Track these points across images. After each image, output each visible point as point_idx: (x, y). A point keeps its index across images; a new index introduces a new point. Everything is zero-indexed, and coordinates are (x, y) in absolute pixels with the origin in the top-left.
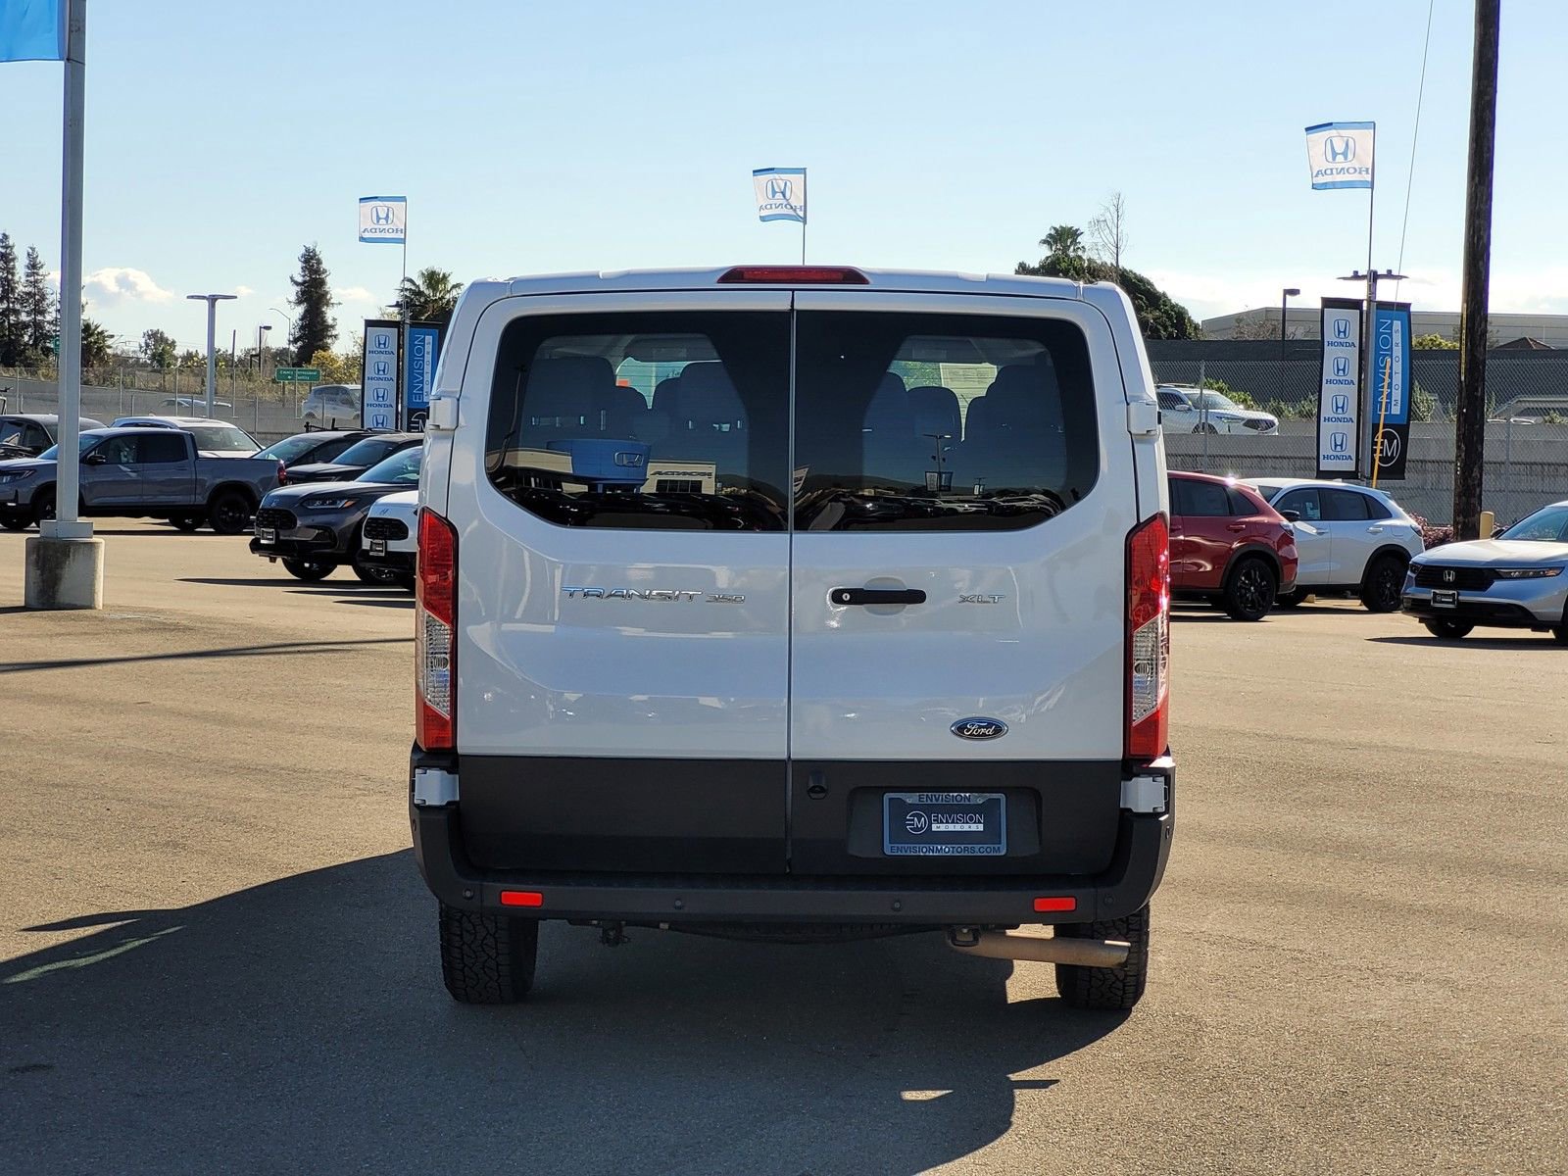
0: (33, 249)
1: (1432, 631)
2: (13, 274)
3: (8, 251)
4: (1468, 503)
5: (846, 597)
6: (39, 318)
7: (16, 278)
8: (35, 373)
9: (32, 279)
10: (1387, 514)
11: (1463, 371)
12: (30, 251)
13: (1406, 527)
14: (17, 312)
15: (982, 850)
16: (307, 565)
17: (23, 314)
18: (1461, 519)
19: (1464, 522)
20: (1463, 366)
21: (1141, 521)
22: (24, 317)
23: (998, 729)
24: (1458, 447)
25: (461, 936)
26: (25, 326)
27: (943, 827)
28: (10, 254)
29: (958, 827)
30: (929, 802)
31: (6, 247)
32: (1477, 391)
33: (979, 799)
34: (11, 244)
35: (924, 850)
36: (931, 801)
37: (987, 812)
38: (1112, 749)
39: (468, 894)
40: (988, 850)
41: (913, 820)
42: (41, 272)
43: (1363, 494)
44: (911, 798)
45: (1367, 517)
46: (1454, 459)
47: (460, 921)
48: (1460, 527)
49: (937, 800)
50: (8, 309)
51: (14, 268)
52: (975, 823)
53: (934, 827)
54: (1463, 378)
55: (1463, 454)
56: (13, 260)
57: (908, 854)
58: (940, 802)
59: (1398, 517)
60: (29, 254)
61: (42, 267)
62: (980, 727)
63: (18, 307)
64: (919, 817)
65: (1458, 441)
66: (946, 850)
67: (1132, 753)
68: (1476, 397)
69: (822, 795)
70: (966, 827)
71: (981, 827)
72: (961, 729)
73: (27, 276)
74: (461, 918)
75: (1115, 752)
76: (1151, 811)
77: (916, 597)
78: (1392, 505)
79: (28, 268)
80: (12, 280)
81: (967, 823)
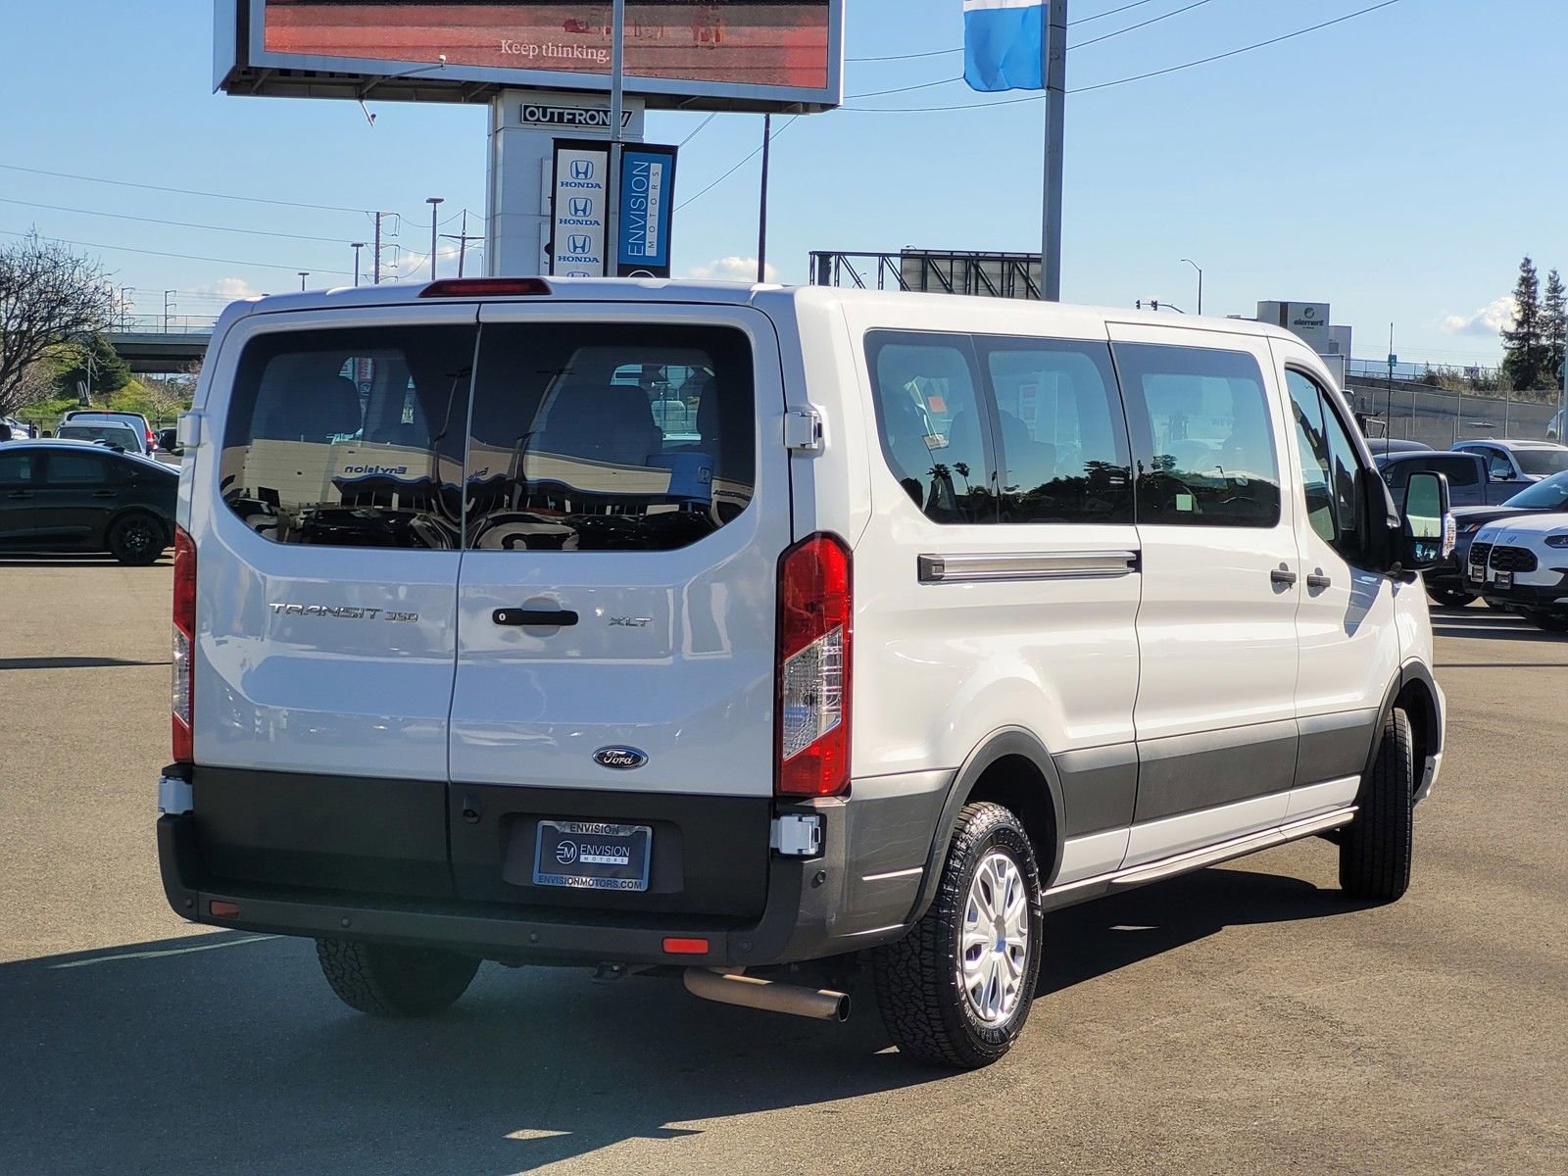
0: (1555, 273)
2: (1534, 299)
3: (1530, 275)
5: (505, 617)
6: (1559, 341)
7: (1537, 302)
8: (1543, 397)
9: (1552, 302)
12: (1552, 275)
14: (1537, 337)
15: (624, 885)
16: (1451, 592)
17: (1543, 338)
21: (795, 541)
22: (1544, 341)
23: (636, 758)
26: (1545, 349)
27: (590, 859)
28: (1531, 278)
29: (604, 860)
30: (580, 832)
31: (1529, 271)
33: (626, 831)
34: (1533, 268)
35: (570, 881)
36: (582, 830)
37: (632, 844)
38: (760, 784)
39: (188, 902)
40: (630, 885)
41: (563, 850)
42: (1562, 295)
44: (564, 828)
49: (587, 830)
50: (1528, 333)
51: (1535, 291)
52: (621, 856)
53: (583, 858)
56: (1536, 283)
57: (554, 884)
58: (589, 832)
60: (1550, 278)
61: (1563, 289)
62: (619, 756)
63: (1538, 331)
64: (570, 846)
66: (590, 882)
67: (783, 789)
69: (475, 819)
70: (612, 860)
71: (626, 861)
72: (601, 757)
73: (1548, 300)
75: (764, 787)
76: (796, 853)
77: (568, 618)
79: (1549, 291)
80: (1533, 304)
81: (614, 855)
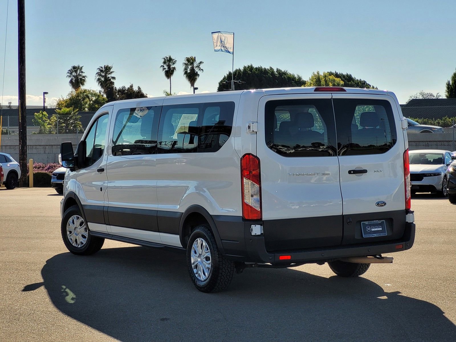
1: (58, 192)
4: (23, 157)
5: (352, 172)
10: (11, 161)
11: (20, 119)
13: (16, 164)
15: (382, 235)
18: (22, 161)
19: (23, 162)
20: (20, 118)
21: (406, 150)
23: (385, 204)
24: (20, 141)
25: (222, 273)
27: (374, 230)
30: (370, 223)
32: (24, 125)
33: (380, 222)
35: (371, 236)
37: (381, 225)
38: (403, 207)
39: (271, 258)
43: (4, 155)
44: (366, 223)
45: (6, 162)
46: (18, 144)
47: (222, 269)
48: (21, 164)
53: (372, 230)
54: (20, 121)
55: (21, 143)
57: (368, 237)
58: (372, 223)
59: (13, 162)
62: (382, 203)
64: (369, 227)
65: (19, 139)
66: (375, 235)
67: (406, 208)
68: (25, 126)
69: (350, 224)
71: (381, 229)
72: (378, 204)
74: (222, 268)
76: (412, 222)
77: (365, 171)
78: (11, 158)
81: (378, 228)
